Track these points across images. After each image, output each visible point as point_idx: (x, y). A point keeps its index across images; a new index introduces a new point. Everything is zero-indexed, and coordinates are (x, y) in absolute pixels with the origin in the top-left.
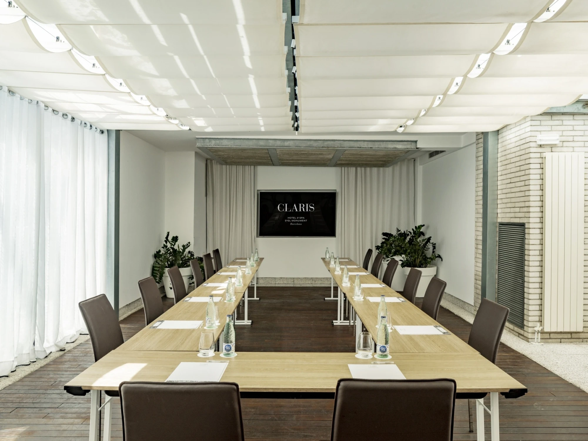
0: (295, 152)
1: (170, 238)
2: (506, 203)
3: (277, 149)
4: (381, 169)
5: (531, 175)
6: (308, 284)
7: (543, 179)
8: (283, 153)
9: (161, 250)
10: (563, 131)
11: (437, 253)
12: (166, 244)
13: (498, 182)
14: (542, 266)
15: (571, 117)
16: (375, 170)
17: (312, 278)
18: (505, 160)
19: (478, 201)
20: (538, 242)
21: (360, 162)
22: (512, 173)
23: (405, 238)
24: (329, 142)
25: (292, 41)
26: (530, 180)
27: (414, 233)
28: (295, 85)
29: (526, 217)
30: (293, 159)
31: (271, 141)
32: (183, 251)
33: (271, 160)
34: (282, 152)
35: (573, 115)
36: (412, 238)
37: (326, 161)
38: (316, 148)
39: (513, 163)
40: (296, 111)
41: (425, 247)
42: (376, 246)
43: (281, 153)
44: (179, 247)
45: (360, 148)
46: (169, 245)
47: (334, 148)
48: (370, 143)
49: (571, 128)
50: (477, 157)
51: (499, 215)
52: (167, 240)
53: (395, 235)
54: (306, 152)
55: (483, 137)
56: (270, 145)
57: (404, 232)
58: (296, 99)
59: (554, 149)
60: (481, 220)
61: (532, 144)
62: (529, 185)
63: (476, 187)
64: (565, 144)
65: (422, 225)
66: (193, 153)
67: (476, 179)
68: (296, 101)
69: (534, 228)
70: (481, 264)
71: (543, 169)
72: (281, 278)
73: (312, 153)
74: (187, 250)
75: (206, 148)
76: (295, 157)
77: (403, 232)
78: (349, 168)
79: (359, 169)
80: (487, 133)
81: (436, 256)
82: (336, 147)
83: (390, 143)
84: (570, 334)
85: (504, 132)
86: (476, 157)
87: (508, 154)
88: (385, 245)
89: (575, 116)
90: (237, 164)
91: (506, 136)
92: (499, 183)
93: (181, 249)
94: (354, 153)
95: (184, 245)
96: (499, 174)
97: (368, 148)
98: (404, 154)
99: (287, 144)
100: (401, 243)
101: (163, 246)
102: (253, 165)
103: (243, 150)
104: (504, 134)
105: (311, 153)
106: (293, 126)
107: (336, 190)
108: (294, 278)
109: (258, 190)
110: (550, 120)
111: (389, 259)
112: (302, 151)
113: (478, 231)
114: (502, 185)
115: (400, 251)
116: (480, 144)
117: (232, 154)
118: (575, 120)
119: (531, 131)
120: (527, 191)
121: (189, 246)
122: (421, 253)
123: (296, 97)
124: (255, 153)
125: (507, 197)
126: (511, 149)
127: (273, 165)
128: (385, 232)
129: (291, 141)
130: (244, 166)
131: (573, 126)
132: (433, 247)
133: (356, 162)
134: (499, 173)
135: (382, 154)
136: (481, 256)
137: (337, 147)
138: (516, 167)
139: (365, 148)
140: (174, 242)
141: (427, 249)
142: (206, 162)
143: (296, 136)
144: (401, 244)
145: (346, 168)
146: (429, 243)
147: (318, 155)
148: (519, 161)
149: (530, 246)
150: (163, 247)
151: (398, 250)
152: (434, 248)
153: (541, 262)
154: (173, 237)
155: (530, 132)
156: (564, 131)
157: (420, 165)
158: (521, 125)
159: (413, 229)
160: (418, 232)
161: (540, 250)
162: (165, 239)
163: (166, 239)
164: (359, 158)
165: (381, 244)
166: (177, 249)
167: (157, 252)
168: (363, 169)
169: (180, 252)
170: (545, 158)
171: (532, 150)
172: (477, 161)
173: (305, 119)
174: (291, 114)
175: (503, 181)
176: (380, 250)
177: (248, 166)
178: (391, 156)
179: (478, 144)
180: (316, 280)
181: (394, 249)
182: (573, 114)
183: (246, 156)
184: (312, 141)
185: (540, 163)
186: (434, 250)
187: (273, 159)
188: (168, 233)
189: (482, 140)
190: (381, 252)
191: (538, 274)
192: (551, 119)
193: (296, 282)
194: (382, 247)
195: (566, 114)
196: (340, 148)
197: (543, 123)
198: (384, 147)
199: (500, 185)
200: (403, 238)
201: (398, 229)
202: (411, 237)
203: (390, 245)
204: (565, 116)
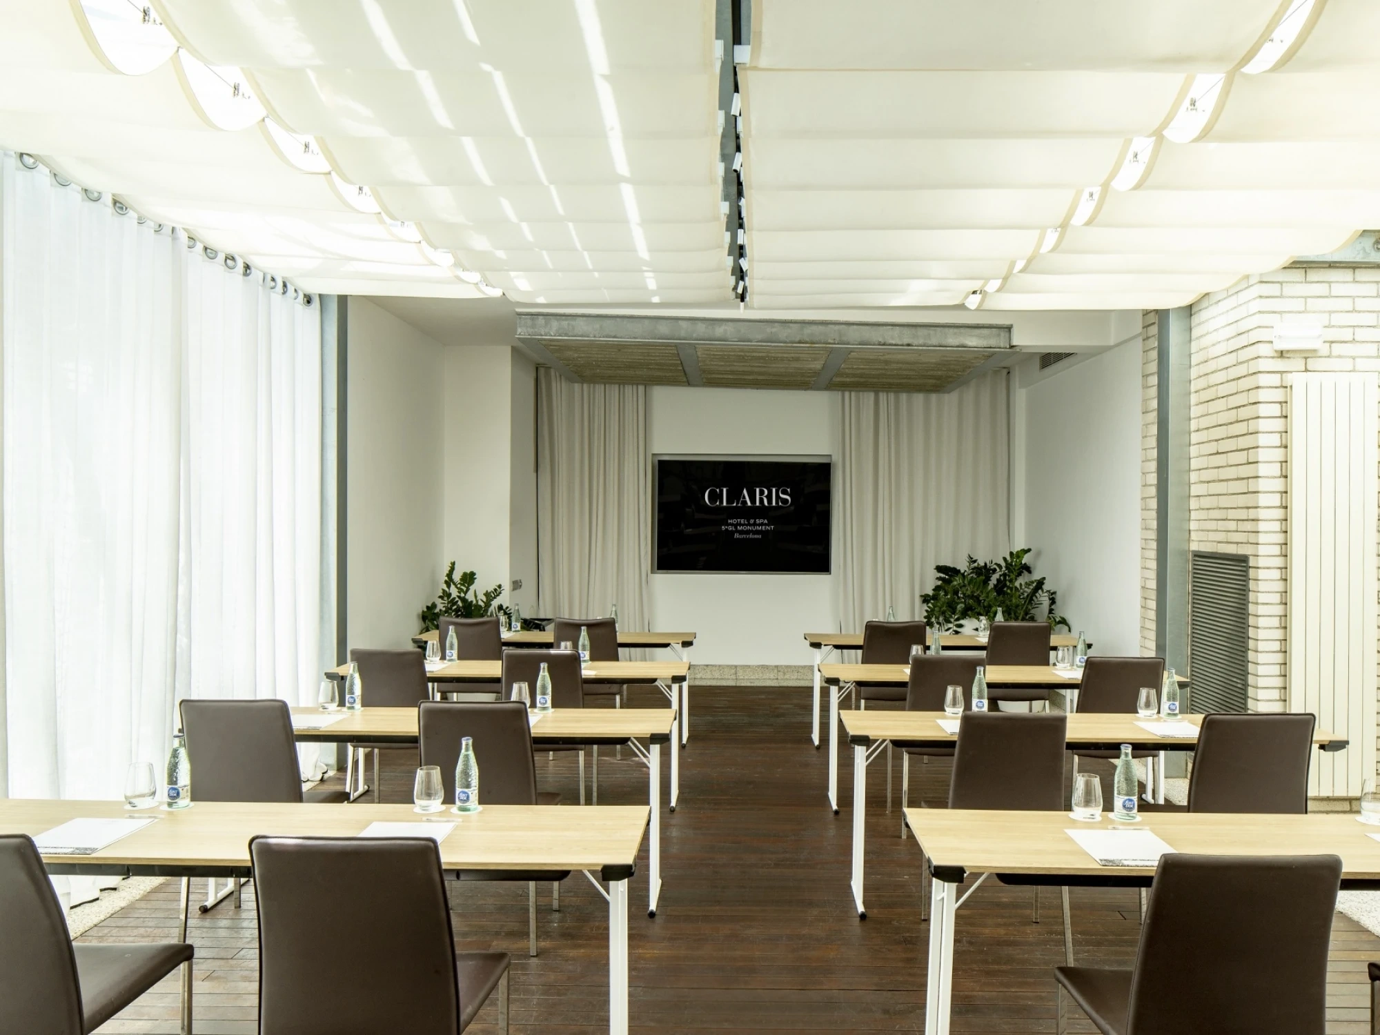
0: (739, 354)
1: (457, 577)
2: (1208, 509)
3: (697, 346)
4: (934, 397)
5: (1260, 435)
6: (769, 680)
7: (1286, 447)
8: (710, 355)
9: (436, 603)
10: (1330, 312)
11: (1059, 614)
12: (447, 589)
13: (1191, 447)
14: (1286, 652)
15: (1347, 275)
16: (919, 398)
17: (777, 667)
18: (1205, 389)
19: (1147, 500)
20: (1276, 598)
21: (884, 380)
22: (1220, 425)
23: (988, 579)
24: (814, 328)
25: (735, 97)
26: (1257, 447)
27: (1008, 566)
28: (740, 194)
29: (1251, 543)
30: (734, 371)
31: (683, 324)
32: (485, 606)
33: (684, 371)
34: (708, 352)
35: (1354, 268)
36: (1002, 578)
37: (809, 377)
38: (785, 345)
39: (1223, 397)
40: (741, 255)
41: (1031, 599)
42: (921, 596)
43: (707, 354)
44: (476, 597)
45: (884, 345)
46: (454, 592)
47: (824, 345)
48: (906, 331)
49: (1347, 304)
50: (1145, 376)
51: (1194, 536)
52: (449, 582)
53: (965, 571)
54: (764, 354)
55: (1157, 322)
56: (683, 334)
57: (986, 564)
58: (741, 226)
59: (1312, 364)
60: (1154, 545)
61: (1264, 350)
62: (1257, 462)
63: (1143, 462)
64: (1337, 349)
65: (1026, 548)
66: (507, 352)
67: (1143, 437)
68: (740, 232)
69: (1268, 568)
70: (1155, 643)
71: (1286, 417)
72: (707, 666)
73: (777, 358)
74: (495, 603)
75: (539, 340)
76: (739, 367)
77: (982, 564)
78: (861, 393)
79: (883, 396)
80: (1167, 311)
81: (1057, 620)
82: (830, 341)
83: (951, 330)
84: (1348, 803)
85: (1204, 309)
86: (1143, 376)
87: (1212, 373)
88: (942, 593)
89: (1357, 271)
90: (607, 380)
91: (1207, 321)
92: (1194, 451)
93: (482, 601)
94: (871, 357)
95: (489, 591)
96: (1194, 425)
97: (902, 345)
98: (983, 361)
99: (719, 331)
100: (977, 590)
101: (441, 594)
102: (642, 384)
103: (620, 347)
104: (1204, 315)
105: (774, 357)
106: (735, 288)
107: (830, 456)
108: (736, 667)
109: (653, 455)
110: (1302, 282)
111: (950, 625)
112: (754, 351)
113: (1148, 569)
114: (1200, 458)
115: (975, 609)
116: (1150, 339)
117: (596, 356)
118: (1356, 282)
119: (1260, 312)
120: (1251, 478)
121: (500, 593)
122: (1022, 613)
123: (741, 221)
124: (648, 356)
125: (1210, 493)
126: (1219, 359)
127: (689, 384)
128: (942, 564)
129: (730, 324)
130: (622, 386)
131: (1353, 298)
132: (1050, 599)
133: (875, 380)
134: (1192, 422)
135: (934, 361)
136: (1153, 626)
137: (832, 341)
138: (1230, 409)
139: (895, 345)
140: (466, 585)
141: (1036, 604)
142: (535, 375)
143: (741, 312)
144: (978, 592)
145: (853, 394)
146: (1040, 591)
147: (789, 360)
148: (1236, 394)
149: (1260, 607)
150: (440, 597)
151: (971, 607)
152: (1053, 601)
153: (1283, 642)
154: (465, 574)
155: (1257, 315)
156: (1334, 312)
157: (1020, 388)
158: (1239, 294)
159: (1005, 559)
160: (1017, 565)
161: (1281, 616)
162: (446, 578)
163: (448, 578)
164: (881, 369)
165: (933, 590)
166: (472, 602)
167: (428, 607)
168: (892, 396)
169: (480, 606)
170: (1291, 387)
171: (1263, 365)
172: (1145, 387)
173: (762, 279)
174: (730, 261)
175: (1201, 445)
176: (930, 605)
177: (630, 387)
178: (952, 367)
179: (1148, 338)
180: (786, 670)
181: (962, 602)
182: (1353, 266)
183: (627, 362)
184: (776, 324)
185: (1280, 403)
186: (1053, 607)
187: (686, 369)
188: (453, 564)
189: (1154, 330)
190: (933, 610)
191: (1276, 670)
192: (1304, 281)
193: (741, 674)
194: (935, 597)
195: (1337, 265)
196: (838, 344)
197: (1288, 290)
198: (937, 344)
199: (1194, 457)
200: (983, 578)
201: (972, 558)
202: (1000, 576)
203: (954, 595)
204: (1336, 270)
